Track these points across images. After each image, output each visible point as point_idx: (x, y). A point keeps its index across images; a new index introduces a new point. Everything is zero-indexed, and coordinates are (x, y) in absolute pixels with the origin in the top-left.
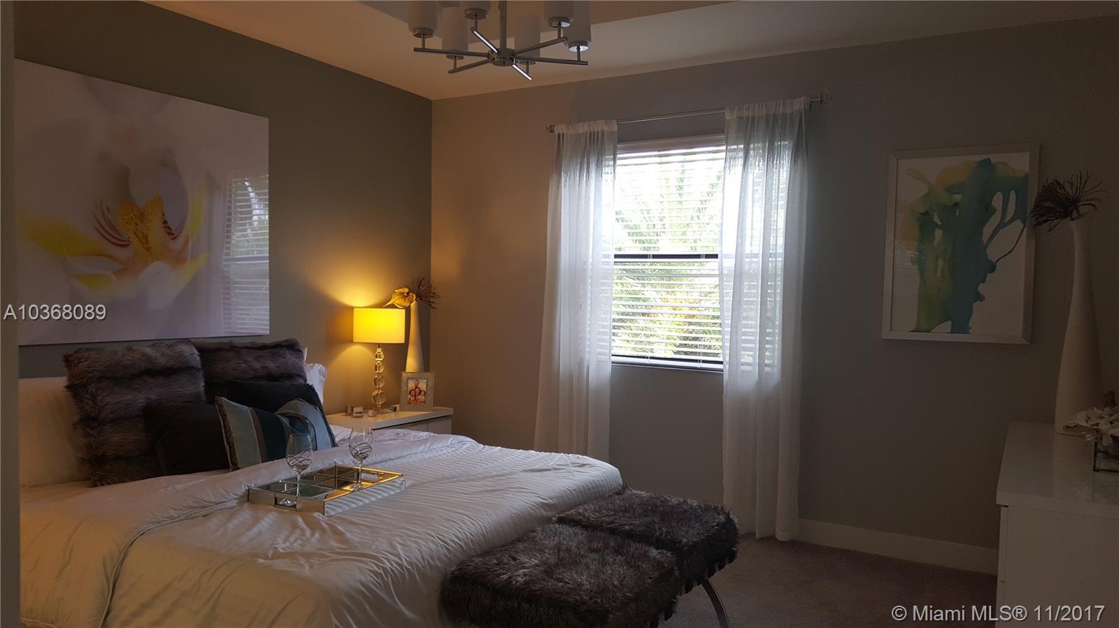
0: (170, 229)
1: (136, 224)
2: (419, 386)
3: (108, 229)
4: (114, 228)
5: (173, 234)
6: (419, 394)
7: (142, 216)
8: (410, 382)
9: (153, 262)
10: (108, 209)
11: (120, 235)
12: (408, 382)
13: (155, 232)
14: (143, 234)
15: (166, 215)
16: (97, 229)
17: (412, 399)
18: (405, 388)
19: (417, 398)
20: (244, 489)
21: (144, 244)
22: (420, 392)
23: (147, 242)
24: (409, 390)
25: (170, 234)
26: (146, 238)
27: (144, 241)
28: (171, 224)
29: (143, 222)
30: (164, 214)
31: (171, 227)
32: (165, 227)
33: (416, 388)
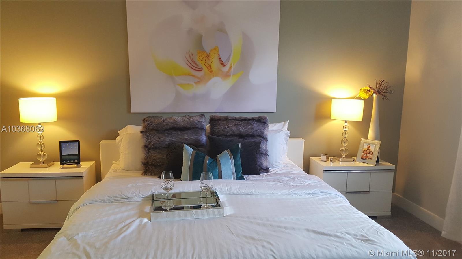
0: (222, 61)
1: (206, 60)
2: (370, 148)
3: (193, 64)
4: (195, 63)
5: (224, 64)
6: (369, 153)
7: (208, 56)
8: (365, 145)
9: (213, 77)
10: (192, 55)
11: (197, 66)
12: (364, 145)
13: (215, 63)
14: (209, 65)
15: (220, 55)
16: (187, 64)
17: (364, 155)
18: (361, 148)
19: (367, 155)
20: (150, 193)
21: (209, 69)
22: (370, 152)
23: (211, 68)
24: (364, 150)
25: (222, 64)
26: (210, 67)
27: (209, 68)
28: (222, 59)
29: (209, 59)
30: (219, 55)
31: (223, 61)
32: (220, 61)
33: (368, 149)
